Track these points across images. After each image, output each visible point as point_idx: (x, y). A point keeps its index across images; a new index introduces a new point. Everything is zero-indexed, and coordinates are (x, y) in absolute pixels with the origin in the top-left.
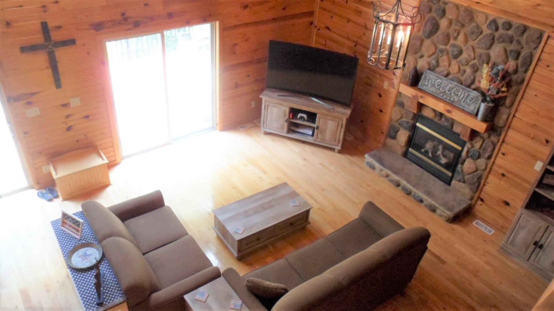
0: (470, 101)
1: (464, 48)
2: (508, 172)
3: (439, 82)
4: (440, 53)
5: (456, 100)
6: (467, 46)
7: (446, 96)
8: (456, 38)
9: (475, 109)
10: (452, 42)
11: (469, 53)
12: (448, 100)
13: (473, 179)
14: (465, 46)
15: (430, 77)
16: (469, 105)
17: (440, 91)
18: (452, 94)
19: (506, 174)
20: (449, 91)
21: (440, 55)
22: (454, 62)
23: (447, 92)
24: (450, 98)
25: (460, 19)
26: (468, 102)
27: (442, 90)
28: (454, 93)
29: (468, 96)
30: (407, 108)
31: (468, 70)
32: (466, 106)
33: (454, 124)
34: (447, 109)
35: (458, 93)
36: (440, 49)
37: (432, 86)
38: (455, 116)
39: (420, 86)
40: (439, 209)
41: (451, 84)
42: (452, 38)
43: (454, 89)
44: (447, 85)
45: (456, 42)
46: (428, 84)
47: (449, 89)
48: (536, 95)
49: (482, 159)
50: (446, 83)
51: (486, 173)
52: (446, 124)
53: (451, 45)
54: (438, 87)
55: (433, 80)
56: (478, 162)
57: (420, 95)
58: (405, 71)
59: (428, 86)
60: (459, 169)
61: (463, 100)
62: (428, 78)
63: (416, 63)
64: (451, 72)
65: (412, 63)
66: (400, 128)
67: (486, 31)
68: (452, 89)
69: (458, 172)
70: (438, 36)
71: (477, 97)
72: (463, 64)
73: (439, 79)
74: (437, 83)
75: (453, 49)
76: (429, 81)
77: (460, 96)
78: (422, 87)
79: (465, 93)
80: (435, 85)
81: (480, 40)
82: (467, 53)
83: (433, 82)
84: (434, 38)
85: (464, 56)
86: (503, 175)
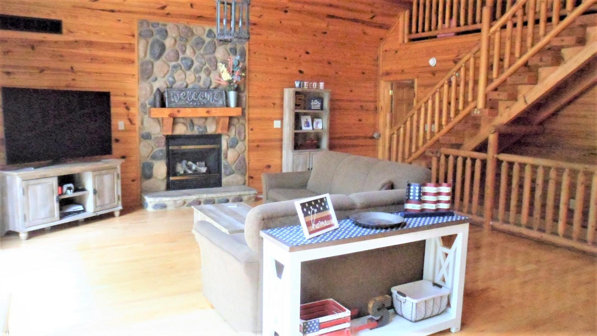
0: (217, 98)
1: (194, 59)
2: (260, 141)
3: (184, 94)
4: (174, 69)
5: (206, 102)
6: (196, 55)
7: (196, 103)
8: (184, 52)
9: (223, 103)
10: (181, 56)
11: (200, 60)
12: (199, 105)
13: (240, 163)
14: (194, 55)
15: (173, 94)
16: (217, 101)
17: (189, 101)
18: (200, 99)
19: (259, 144)
20: (196, 97)
21: (175, 71)
22: (188, 73)
23: (194, 99)
24: (200, 103)
25: (183, 35)
26: (216, 99)
27: (190, 99)
28: (201, 97)
29: (213, 95)
30: (157, 136)
31: (203, 75)
32: (216, 103)
33: (207, 127)
34: (206, 111)
35: (204, 96)
36: (172, 65)
37: (179, 100)
38: (215, 113)
39: (168, 105)
40: (244, 195)
41: (195, 91)
42: (180, 53)
43: (200, 94)
44: (192, 94)
45: (185, 56)
46: (175, 100)
47: (195, 96)
48: (256, 75)
49: (240, 143)
50: (190, 92)
51: (246, 152)
52: (201, 130)
53: (182, 59)
54: (185, 99)
55: (178, 95)
56: (237, 147)
57: (177, 110)
58: (142, 100)
59: (175, 102)
60: (226, 163)
61: (211, 100)
62: (172, 94)
63: (152, 88)
64: (189, 82)
65: (148, 88)
66: (154, 161)
67: (207, 40)
68: (198, 94)
69: (226, 168)
70: (168, 54)
71: (220, 93)
72: (197, 71)
73: (182, 92)
74: (182, 96)
75: (186, 61)
76: (174, 97)
77: (207, 98)
78: (170, 105)
79: (209, 93)
80: (182, 98)
81: (205, 48)
82: (198, 61)
83: (178, 97)
84: (163, 58)
85: (196, 64)
86: (258, 146)
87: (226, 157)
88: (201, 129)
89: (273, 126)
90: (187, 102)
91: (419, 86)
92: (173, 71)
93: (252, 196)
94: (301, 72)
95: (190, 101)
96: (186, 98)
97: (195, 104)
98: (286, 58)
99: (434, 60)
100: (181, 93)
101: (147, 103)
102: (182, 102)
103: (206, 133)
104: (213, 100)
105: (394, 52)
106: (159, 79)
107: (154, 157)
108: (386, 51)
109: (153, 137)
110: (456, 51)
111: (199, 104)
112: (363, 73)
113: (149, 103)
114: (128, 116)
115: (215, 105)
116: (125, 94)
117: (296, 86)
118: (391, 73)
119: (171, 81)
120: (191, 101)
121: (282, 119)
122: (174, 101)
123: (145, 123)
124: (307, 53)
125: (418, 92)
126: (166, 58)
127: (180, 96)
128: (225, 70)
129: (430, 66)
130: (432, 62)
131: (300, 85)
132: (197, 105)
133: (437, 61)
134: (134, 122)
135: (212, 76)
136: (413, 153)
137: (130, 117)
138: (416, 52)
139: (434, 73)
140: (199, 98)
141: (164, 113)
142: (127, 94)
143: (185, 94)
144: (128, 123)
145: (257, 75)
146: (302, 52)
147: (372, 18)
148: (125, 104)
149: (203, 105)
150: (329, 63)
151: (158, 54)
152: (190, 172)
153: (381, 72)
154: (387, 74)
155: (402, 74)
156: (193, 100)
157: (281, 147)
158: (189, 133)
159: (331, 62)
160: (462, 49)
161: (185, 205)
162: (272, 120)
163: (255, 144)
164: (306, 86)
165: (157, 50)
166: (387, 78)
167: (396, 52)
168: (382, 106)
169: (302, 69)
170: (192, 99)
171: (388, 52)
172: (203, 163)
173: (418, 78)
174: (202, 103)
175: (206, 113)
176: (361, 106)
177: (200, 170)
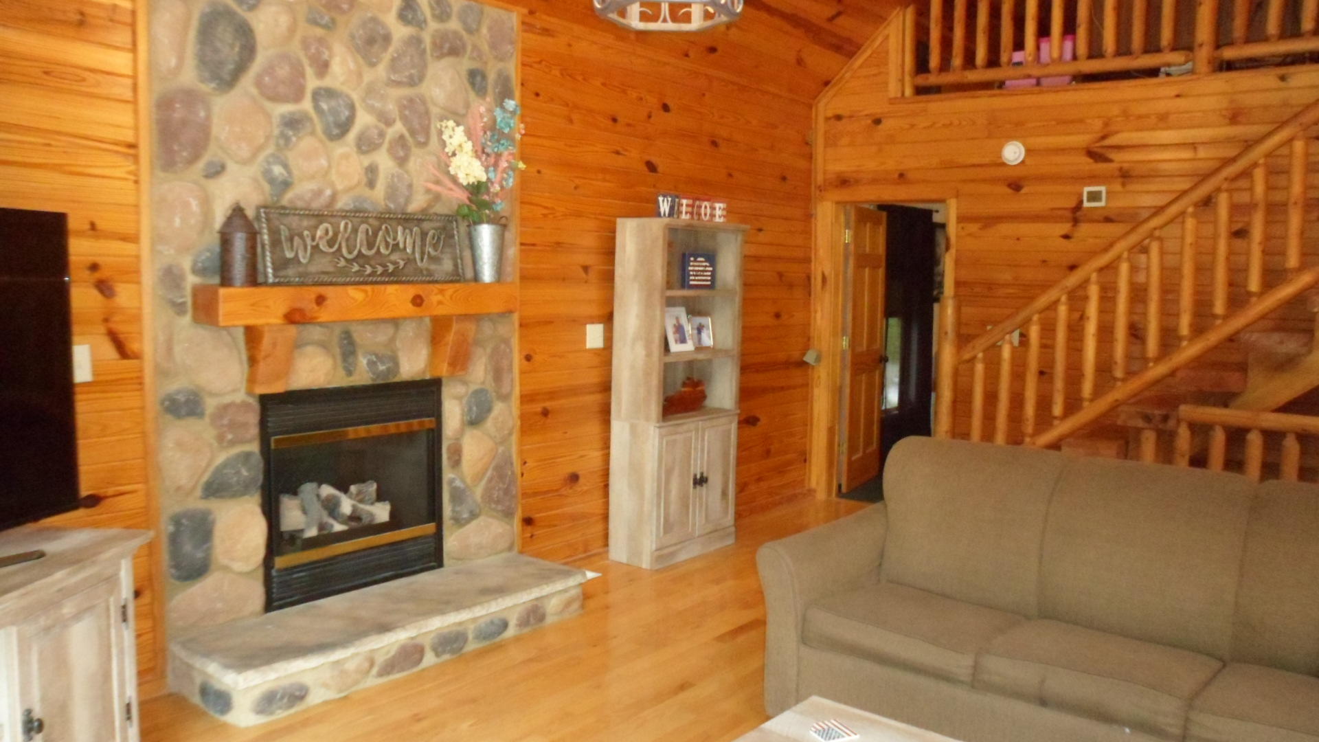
0: (435, 247)
1: (355, 96)
2: (551, 394)
3: (327, 232)
4: (289, 133)
5: (401, 264)
6: (363, 85)
7: (372, 267)
8: (323, 68)
9: (455, 265)
10: (312, 83)
11: (376, 105)
13: (499, 476)
14: (357, 85)
15: (290, 231)
16: (435, 259)
17: (345, 259)
18: (383, 250)
19: (547, 404)
20: (370, 245)
21: (292, 139)
22: (337, 150)
23: (363, 250)
24: (384, 266)
26: (431, 251)
27: (350, 252)
28: (387, 245)
29: (424, 235)
30: (227, 400)
31: (384, 161)
32: (433, 267)
33: (400, 354)
34: (410, 296)
35: (395, 239)
36: (283, 116)
37: (312, 255)
38: (440, 303)
39: (275, 276)
40: (548, 596)
41: (365, 220)
42: (309, 72)
43: (381, 233)
44: (355, 231)
45: (327, 82)
46: (297, 255)
47: (368, 241)
48: (539, 172)
49: (498, 407)
50: (350, 226)
51: (514, 439)
52: (382, 368)
53: (317, 95)
54: (332, 250)
55: (306, 233)
56: (489, 424)
57: (313, 296)
58: (169, 253)
59: (299, 262)
60: (458, 483)
61: (417, 256)
62: (284, 233)
63: (206, 202)
64: (340, 187)
65: (194, 205)
66: (214, 505)
67: (400, 32)
68: (375, 234)
69: (458, 496)
70: (270, 69)
71: (444, 228)
72: (366, 145)
73: (321, 223)
74: (321, 238)
75: (333, 103)
76: (295, 244)
77: (405, 248)
78: (282, 273)
79: (411, 231)
80: (321, 247)
81: (393, 60)
82: (371, 109)
83: (309, 241)
84: (247, 82)
85: (364, 119)
86: (545, 413)
87: (456, 463)
88: (383, 363)
89: (584, 341)
90: (342, 263)
91: (961, 219)
92: (287, 139)
93: (573, 592)
94: (651, 167)
95: (350, 257)
96: (336, 246)
97: (369, 270)
98: (615, 120)
99: (1019, 148)
100: (316, 227)
101: (186, 263)
102: (322, 264)
103: (397, 379)
104: (423, 253)
105: (869, 121)
106: (231, 167)
107: (216, 488)
108: (838, 118)
109: (210, 404)
110: (1098, 124)
111: (380, 270)
112: (784, 179)
113: (195, 263)
114: (106, 320)
115: (430, 273)
116: (93, 226)
117: (662, 211)
118: (857, 182)
119: (280, 179)
120: (354, 260)
121: (608, 319)
122: (296, 260)
123: (177, 349)
124: (666, 108)
125: (958, 237)
126: (259, 83)
127: (313, 239)
128: (468, 146)
129: (1004, 164)
130: (1013, 153)
131: (672, 208)
132: (373, 274)
133: (1029, 151)
134: (133, 346)
135: (413, 164)
136: (1055, 418)
137: (120, 328)
138: (951, 124)
139: (1016, 186)
140: (378, 249)
141: (268, 307)
142: (101, 224)
143: (331, 233)
144: (109, 351)
145: (544, 171)
146: (653, 101)
147: (831, 19)
148: (94, 267)
149: (392, 274)
150: (714, 144)
151: (231, 67)
152: (338, 527)
153: (820, 178)
154: (843, 182)
155: (898, 184)
156: (360, 254)
157: (605, 413)
158: (340, 380)
159: (720, 141)
160: (1119, 119)
161: (375, 671)
162: (579, 323)
163: (538, 407)
164: (686, 213)
165: (229, 50)
166: (845, 195)
167: (878, 122)
168: (826, 273)
169: (655, 160)
170: (355, 253)
171: (844, 121)
172: (372, 488)
173: (957, 196)
174: (391, 268)
175: (410, 305)
176: (780, 275)
177: (371, 515)
